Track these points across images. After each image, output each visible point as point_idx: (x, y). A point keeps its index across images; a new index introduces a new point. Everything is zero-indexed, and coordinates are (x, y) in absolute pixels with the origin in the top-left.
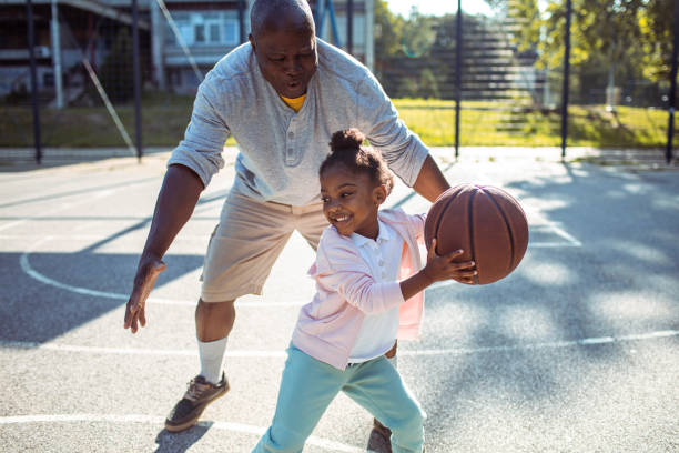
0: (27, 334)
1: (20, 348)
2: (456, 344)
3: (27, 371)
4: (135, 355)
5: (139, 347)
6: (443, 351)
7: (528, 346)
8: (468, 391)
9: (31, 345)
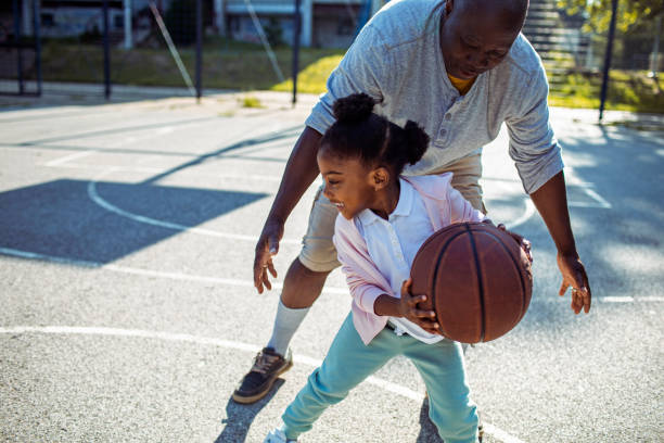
0: (92, 255)
1: (85, 267)
3: (91, 288)
4: (186, 281)
9: (95, 265)
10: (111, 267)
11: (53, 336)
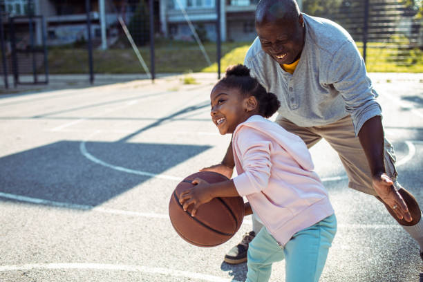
0: (83, 199)
1: (79, 209)
3: (84, 228)
5: (160, 212)
9: (87, 207)
10: (99, 209)
11: (55, 272)
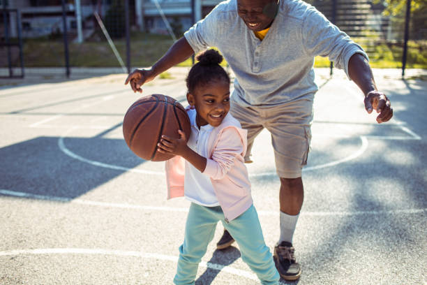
1: (59, 202)
2: (340, 208)
6: (332, 213)
7: (390, 212)
8: (351, 243)
